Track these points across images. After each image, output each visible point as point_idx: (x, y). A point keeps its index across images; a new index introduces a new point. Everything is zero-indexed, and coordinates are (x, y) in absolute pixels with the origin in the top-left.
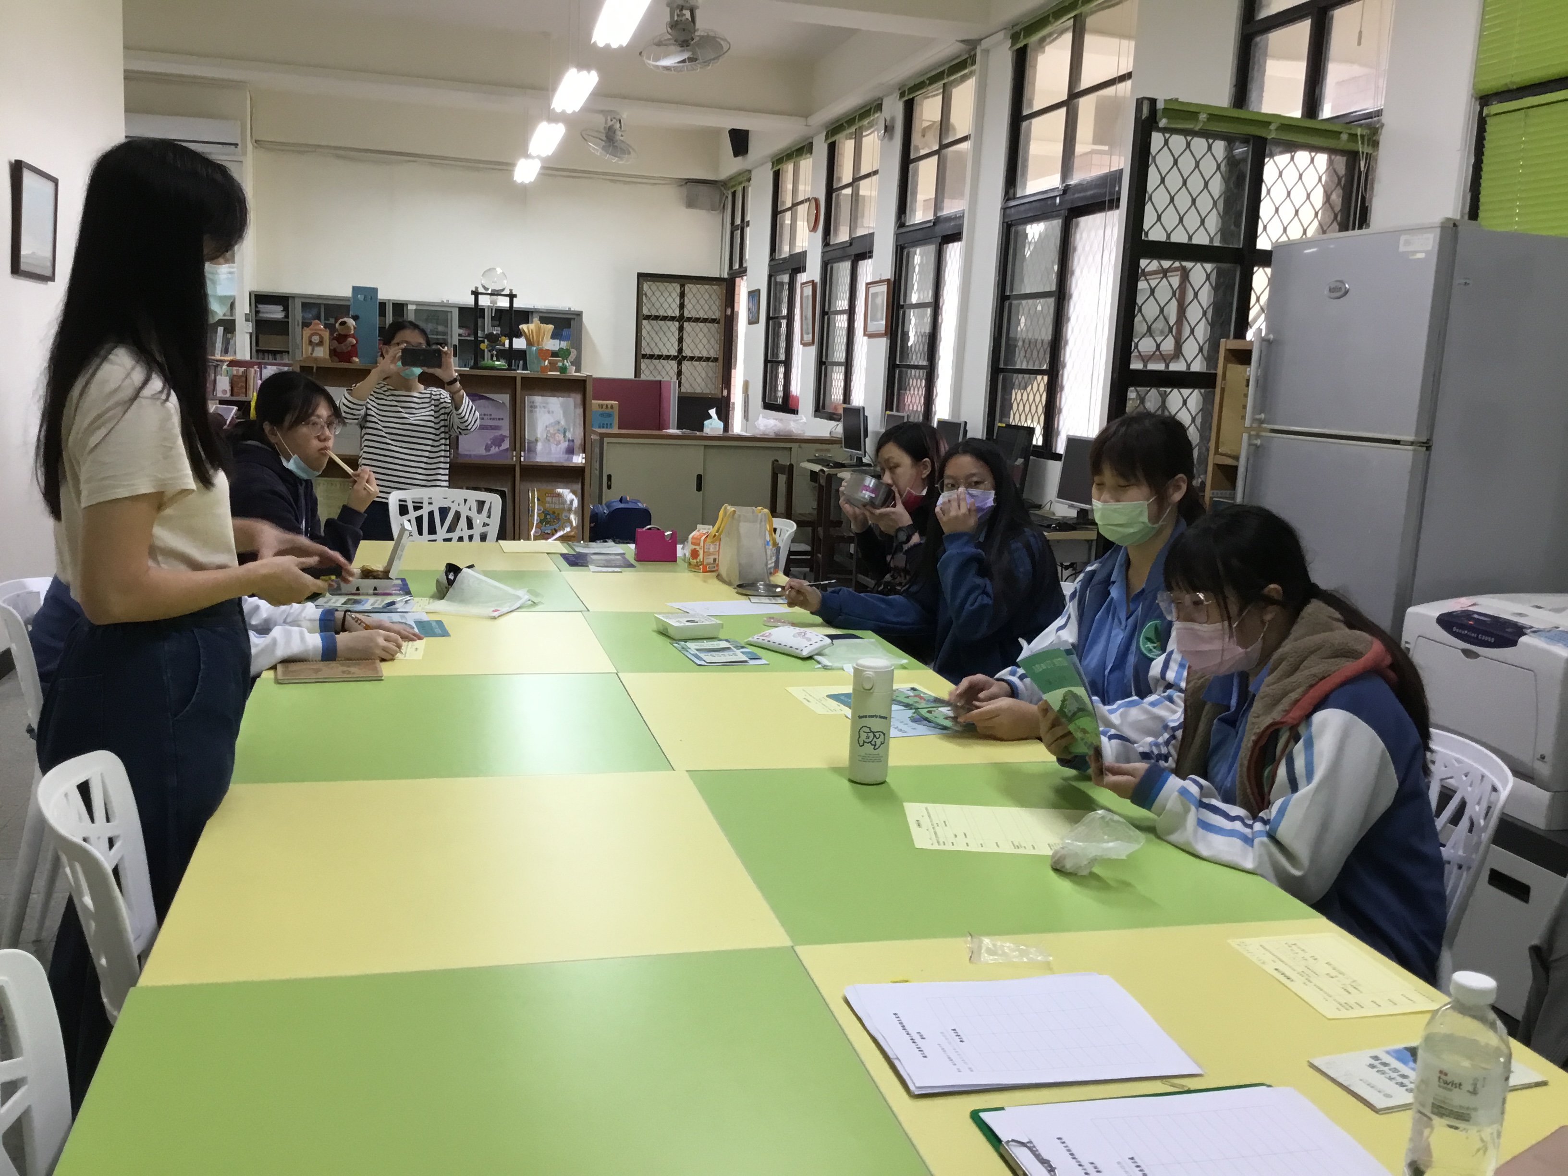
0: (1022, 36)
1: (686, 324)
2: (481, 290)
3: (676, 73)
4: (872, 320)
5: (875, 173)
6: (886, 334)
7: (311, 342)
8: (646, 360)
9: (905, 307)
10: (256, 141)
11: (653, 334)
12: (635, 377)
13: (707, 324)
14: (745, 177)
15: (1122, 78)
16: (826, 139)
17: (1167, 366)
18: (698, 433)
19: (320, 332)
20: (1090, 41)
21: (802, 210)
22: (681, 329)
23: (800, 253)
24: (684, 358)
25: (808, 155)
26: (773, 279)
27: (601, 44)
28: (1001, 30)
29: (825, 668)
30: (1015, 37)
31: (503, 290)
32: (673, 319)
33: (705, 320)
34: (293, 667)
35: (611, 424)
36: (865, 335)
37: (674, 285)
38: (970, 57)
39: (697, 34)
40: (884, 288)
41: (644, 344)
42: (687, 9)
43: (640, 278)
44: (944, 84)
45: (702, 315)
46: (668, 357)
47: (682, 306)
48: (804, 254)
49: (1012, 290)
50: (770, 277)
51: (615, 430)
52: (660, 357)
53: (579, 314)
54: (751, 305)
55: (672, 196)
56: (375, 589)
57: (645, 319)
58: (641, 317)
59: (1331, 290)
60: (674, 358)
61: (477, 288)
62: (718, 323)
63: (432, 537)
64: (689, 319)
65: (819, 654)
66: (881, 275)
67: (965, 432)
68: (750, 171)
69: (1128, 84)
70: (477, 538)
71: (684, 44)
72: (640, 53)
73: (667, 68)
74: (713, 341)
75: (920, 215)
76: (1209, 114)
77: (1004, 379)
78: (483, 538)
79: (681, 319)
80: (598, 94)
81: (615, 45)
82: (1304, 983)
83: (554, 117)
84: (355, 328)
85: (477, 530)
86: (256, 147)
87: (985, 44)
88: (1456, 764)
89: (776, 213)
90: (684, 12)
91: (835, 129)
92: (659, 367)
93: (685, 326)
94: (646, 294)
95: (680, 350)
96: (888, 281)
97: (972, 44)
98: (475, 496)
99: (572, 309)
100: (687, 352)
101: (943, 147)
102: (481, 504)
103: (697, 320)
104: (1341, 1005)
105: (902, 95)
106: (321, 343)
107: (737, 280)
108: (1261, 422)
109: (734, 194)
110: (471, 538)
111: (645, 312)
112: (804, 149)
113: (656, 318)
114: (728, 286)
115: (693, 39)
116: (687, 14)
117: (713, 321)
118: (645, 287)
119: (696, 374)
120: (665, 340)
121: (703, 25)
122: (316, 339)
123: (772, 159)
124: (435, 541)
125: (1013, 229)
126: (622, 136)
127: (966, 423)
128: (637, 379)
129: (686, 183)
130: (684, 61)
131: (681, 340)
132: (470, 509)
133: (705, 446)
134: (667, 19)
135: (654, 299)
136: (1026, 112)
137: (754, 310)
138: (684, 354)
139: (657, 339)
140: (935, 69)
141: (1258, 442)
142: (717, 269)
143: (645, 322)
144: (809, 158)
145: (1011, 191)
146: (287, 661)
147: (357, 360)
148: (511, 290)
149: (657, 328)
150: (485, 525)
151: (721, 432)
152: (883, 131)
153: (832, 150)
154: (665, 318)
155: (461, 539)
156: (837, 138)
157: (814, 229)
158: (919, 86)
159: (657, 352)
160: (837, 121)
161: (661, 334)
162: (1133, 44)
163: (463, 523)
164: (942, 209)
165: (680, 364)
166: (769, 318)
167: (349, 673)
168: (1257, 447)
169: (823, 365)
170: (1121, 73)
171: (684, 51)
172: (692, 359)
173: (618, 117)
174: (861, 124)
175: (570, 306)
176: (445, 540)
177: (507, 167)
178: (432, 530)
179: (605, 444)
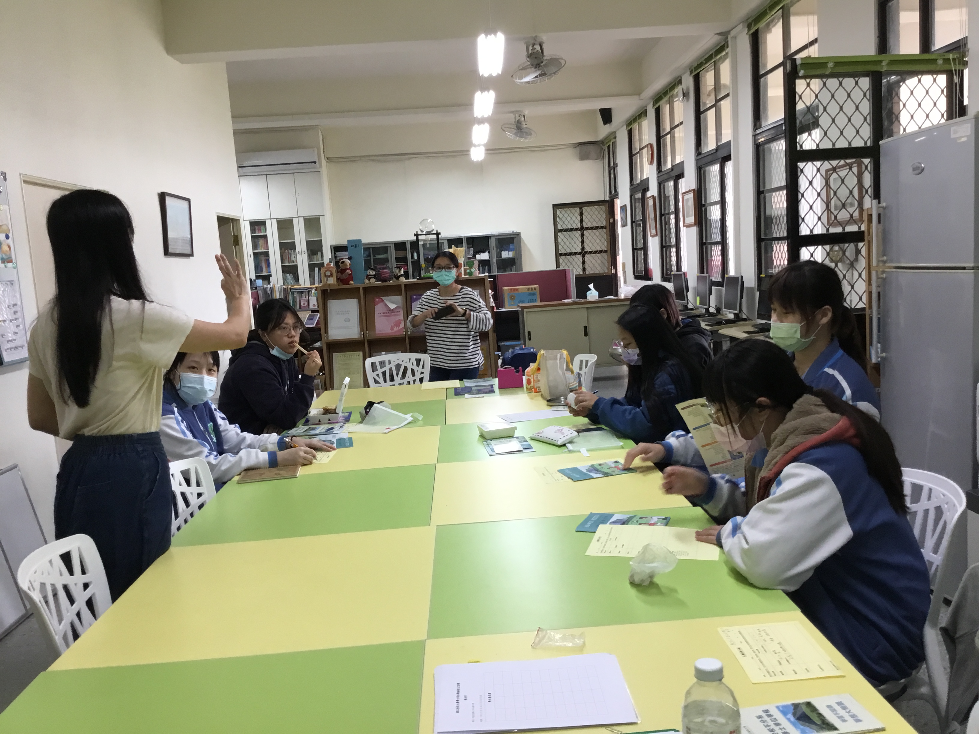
0: (753, 25)
1: (585, 232)
2: (420, 233)
3: (533, 85)
4: (687, 217)
5: (681, 123)
6: (695, 224)
7: (325, 275)
8: (562, 257)
9: (706, 205)
10: (327, 158)
11: (565, 240)
12: (557, 267)
13: (598, 230)
14: (613, 135)
15: (812, 43)
16: (654, 106)
17: (844, 229)
18: (583, 300)
19: (330, 269)
20: (794, 20)
21: (645, 151)
22: (582, 235)
23: (645, 179)
24: (586, 253)
25: (645, 118)
26: (633, 197)
27: (486, 75)
28: (741, 23)
29: (570, 451)
30: (749, 26)
31: (433, 230)
32: (576, 229)
33: (597, 228)
34: (250, 473)
35: (535, 300)
36: (684, 226)
37: (576, 208)
38: (726, 43)
39: (545, 58)
40: (691, 195)
41: (560, 247)
42: (537, 44)
43: (555, 208)
44: (714, 62)
45: (595, 225)
46: (575, 254)
47: (582, 221)
48: (648, 179)
49: (764, 187)
50: (631, 196)
51: (538, 303)
52: (570, 254)
53: (518, 234)
54: (622, 215)
55: (570, 153)
56: (329, 420)
57: (559, 232)
58: (557, 231)
59: (914, 170)
60: (580, 253)
61: (417, 232)
62: (605, 228)
63: (392, 383)
64: (587, 229)
65: (571, 442)
66: (690, 187)
67: (743, 283)
68: (615, 132)
69: (816, 46)
70: (418, 381)
71: (537, 66)
72: (512, 76)
73: (528, 82)
74: (603, 240)
75: (710, 145)
76: (835, 62)
77: (765, 245)
78: (421, 380)
79: (582, 229)
80: (499, 103)
81: (494, 74)
82: (753, 658)
83: (481, 121)
84: (350, 264)
85: (418, 376)
86: (328, 162)
87: (733, 33)
88: (942, 497)
89: (631, 156)
90: (535, 47)
91: (658, 98)
92: (571, 260)
93: (584, 233)
94: (559, 217)
95: (583, 248)
96: (694, 190)
97: (725, 35)
98: (414, 356)
99: (515, 232)
100: (587, 249)
101: (718, 101)
102: (418, 361)
103: (592, 228)
104: (768, 672)
105: (691, 72)
106: (331, 275)
107: (615, 200)
108: (885, 262)
109: (609, 147)
110: (414, 381)
111: (559, 227)
112: (642, 114)
113: (566, 230)
114: (609, 205)
115: (542, 62)
116: (538, 48)
117: (602, 227)
118: (558, 212)
119: (593, 261)
120: (573, 243)
121: (549, 52)
122: (328, 273)
123: (626, 123)
124: (394, 385)
125: (761, 148)
126: (526, 124)
127: (742, 277)
128: (558, 269)
129: (578, 145)
130: (536, 77)
131: (583, 242)
132: (413, 365)
133: (587, 308)
134: (525, 53)
135: (564, 219)
136: (762, 72)
137: (624, 218)
138: (585, 250)
139: (568, 243)
140: (707, 53)
141: (884, 276)
142: (602, 195)
143: (559, 234)
144: (645, 120)
145: (758, 124)
146: (248, 470)
147: (352, 282)
148: (437, 231)
149: (567, 236)
150: (422, 373)
151: (597, 298)
152: (682, 97)
153: (658, 112)
154: (571, 230)
155: (409, 383)
156: (660, 103)
157: (651, 163)
158: (700, 65)
159: (569, 251)
160: (658, 94)
161: (570, 240)
162: (816, 17)
163: (409, 373)
164: (721, 140)
165: (583, 257)
166: (632, 222)
167: (279, 474)
168: (884, 279)
169: (664, 248)
170: (811, 40)
171: (536, 71)
172: (590, 253)
173: (522, 114)
174: (671, 93)
175: (513, 230)
176: (400, 384)
177: (465, 153)
178: (392, 379)
179: (525, 313)
